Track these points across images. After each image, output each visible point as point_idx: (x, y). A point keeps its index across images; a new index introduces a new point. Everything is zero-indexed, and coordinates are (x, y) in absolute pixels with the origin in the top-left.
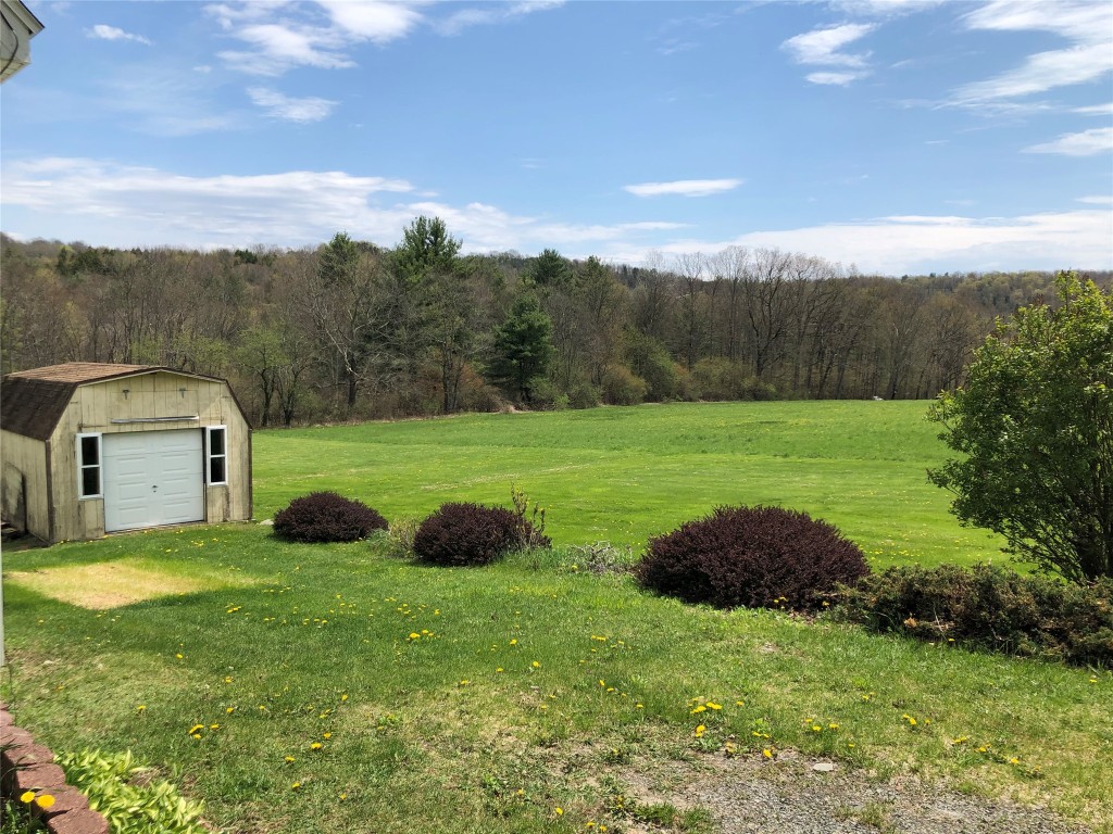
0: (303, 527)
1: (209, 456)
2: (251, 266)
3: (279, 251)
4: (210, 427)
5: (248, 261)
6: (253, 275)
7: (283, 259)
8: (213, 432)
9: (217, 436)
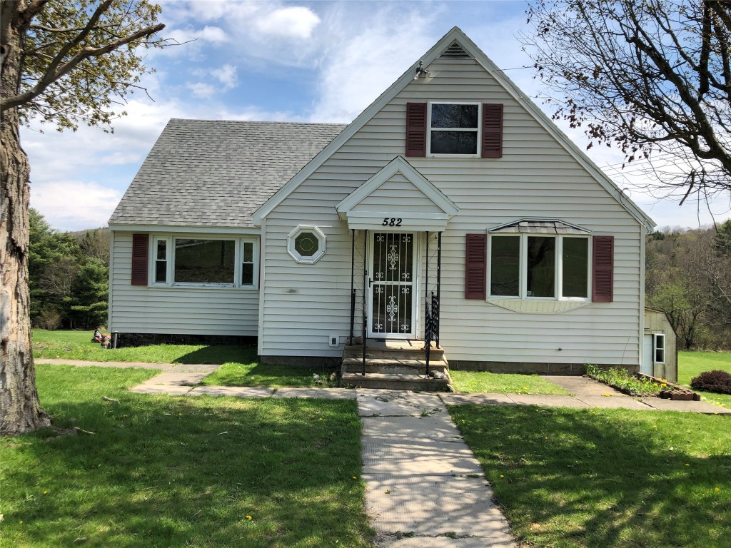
0: (708, 385)
1: (655, 348)
2: (660, 242)
3: (681, 230)
4: (656, 334)
5: (658, 239)
6: (661, 248)
7: (685, 235)
8: (658, 336)
9: (660, 339)
